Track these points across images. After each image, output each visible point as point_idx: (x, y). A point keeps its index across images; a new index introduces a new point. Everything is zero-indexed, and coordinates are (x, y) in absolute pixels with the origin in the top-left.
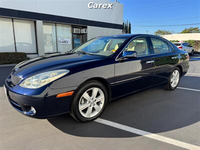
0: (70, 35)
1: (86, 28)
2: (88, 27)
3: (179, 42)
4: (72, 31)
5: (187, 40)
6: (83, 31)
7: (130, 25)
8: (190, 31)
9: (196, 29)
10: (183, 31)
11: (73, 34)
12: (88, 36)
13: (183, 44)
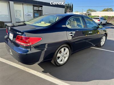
0: (32, 11)
1: (42, 7)
2: (43, 6)
3: (99, 17)
4: (34, 8)
5: (104, 16)
6: (40, 9)
7: (72, 5)
8: (107, 10)
9: (111, 9)
10: (103, 10)
11: (34, 10)
12: (43, 12)
13: (101, 18)
